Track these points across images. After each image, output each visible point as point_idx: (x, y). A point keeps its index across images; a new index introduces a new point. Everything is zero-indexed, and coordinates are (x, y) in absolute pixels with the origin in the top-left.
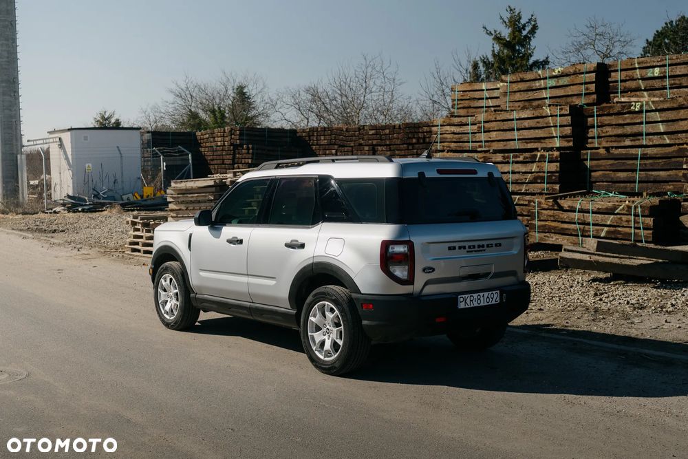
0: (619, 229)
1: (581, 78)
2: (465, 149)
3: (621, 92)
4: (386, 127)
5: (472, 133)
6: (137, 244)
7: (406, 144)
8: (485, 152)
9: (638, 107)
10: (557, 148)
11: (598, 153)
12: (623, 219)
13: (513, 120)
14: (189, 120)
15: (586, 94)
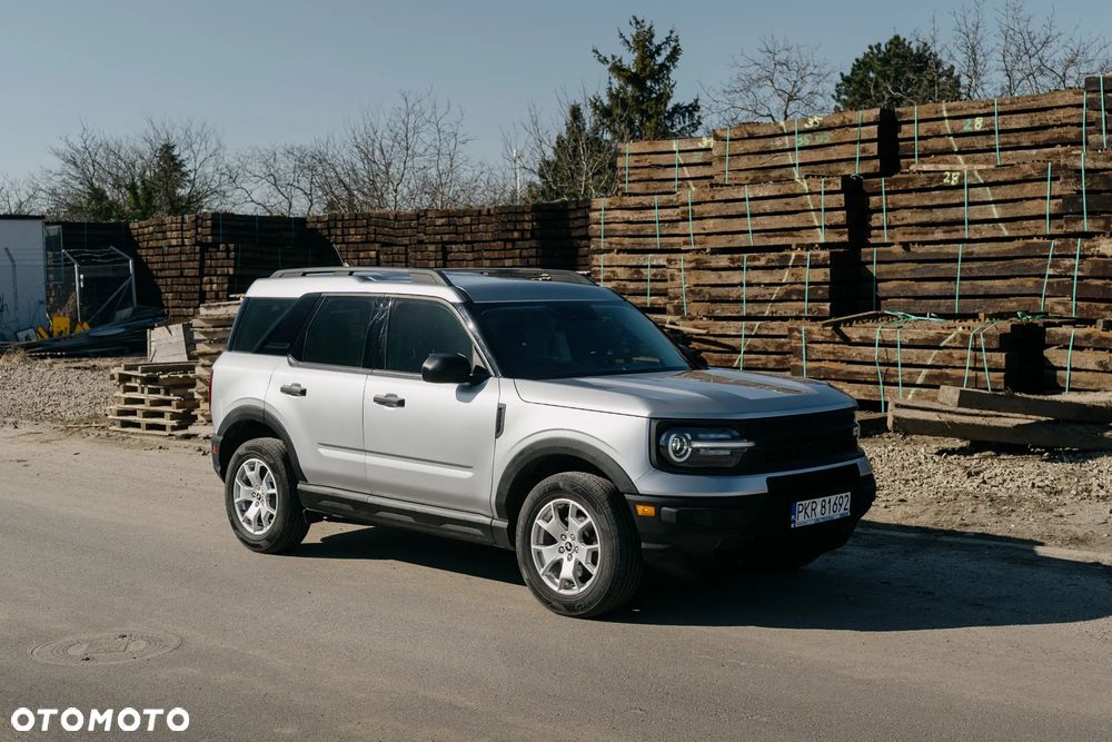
0: (948, 371)
1: (854, 134)
2: (648, 247)
3: (919, 156)
4: (464, 213)
5: (660, 222)
6: (134, 413)
7: (501, 240)
8: (698, 251)
9: (956, 179)
10: (820, 245)
11: (890, 252)
12: (955, 355)
13: (744, 200)
14: (89, 203)
15: (861, 159)
